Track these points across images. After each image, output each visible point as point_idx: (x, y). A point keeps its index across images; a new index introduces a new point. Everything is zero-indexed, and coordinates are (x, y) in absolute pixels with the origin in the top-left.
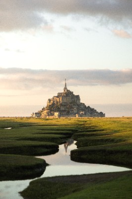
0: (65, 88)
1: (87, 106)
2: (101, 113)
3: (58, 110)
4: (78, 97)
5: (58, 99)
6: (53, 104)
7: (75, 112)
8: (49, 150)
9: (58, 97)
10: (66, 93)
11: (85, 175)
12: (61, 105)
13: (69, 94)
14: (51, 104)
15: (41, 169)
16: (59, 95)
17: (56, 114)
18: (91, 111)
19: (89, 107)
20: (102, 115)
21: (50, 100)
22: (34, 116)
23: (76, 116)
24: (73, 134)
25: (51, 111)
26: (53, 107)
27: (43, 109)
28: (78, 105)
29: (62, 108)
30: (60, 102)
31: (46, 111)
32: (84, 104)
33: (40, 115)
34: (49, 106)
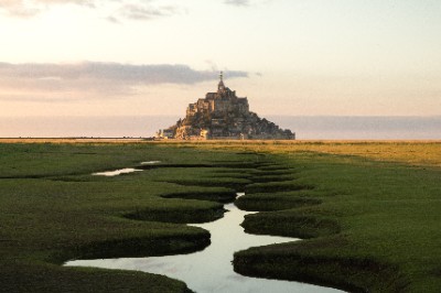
0: (221, 84)
1: (261, 119)
2: (288, 132)
3: (208, 125)
4: (244, 101)
5: (206, 105)
6: (198, 114)
7: (239, 129)
9: (206, 100)
10: (221, 94)
12: (213, 116)
13: (226, 95)
14: (193, 113)
16: (210, 96)
17: (204, 132)
18: (267, 128)
19: (264, 120)
20: (289, 134)
21: (191, 106)
22: (162, 135)
23: (240, 138)
25: (194, 126)
26: (198, 119)
27: (179, 123)
28: (245, 117)
29: (215, 122)
30: (210, 110)
31: (184, 127)
32: (255, 115)
33: (175, 133)
34: (191, 116)
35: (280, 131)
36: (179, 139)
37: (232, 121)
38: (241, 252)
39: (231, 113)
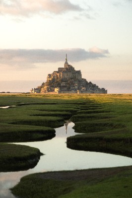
0: (66, 63)
1: (89, 82)
3: (59, 85)
4: (79, 72)
5: (58, 74)
6: (53, 80)
8: (45, 135)
9: (58, 72)
10: (67, 69)
11: (77, 171)
12: (62, 81)
13: (69, 69)
14: (51, 79)
15: (34, 160)
16: (60, 70)
17: (56, 90)
18: (92, 87)
20: (104, 91)
21: (50, 75)
22: (33, 92)
23: (77, 93)
24: (71, 115)
26: (53, 82)
27: (43, 84)
28: (79, 81)
29: (63, 84)
30: (60, 77)
31: (46, 87)
32: (85, 80)
33: (40, 91)
34: (50, 81)
35: (99, 89)
36: (42, 93)
37: (73, 83)
39: (72, 79)
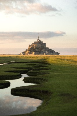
0: (38, 39)
1: (50, 49)
3: (34, 51)
4: (45, 44)
5: (34, 45)
6: (32, 48)
7: (44, 52)
10: (38, 42)
12: (36, 48)
13: (40, 42)
14: (30, 47)
16: (35, 43)
17: (34, 53)
18: (51, 52)
20: (58, 54)
21: (30, 45)
22: (21, 54)
23: (44, 54)
25: (31, 51)
27: (26, 50)
28: (45, 48)
29: (37, 50)
30: (35, 46)
31: (28, 51)
32: (48, 48)
33: (25, 53)
34: (30, 48)
35: (55, 52)
37: (42, 50)
38: (13, 88)
